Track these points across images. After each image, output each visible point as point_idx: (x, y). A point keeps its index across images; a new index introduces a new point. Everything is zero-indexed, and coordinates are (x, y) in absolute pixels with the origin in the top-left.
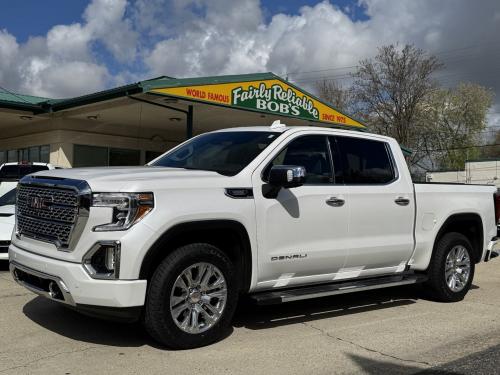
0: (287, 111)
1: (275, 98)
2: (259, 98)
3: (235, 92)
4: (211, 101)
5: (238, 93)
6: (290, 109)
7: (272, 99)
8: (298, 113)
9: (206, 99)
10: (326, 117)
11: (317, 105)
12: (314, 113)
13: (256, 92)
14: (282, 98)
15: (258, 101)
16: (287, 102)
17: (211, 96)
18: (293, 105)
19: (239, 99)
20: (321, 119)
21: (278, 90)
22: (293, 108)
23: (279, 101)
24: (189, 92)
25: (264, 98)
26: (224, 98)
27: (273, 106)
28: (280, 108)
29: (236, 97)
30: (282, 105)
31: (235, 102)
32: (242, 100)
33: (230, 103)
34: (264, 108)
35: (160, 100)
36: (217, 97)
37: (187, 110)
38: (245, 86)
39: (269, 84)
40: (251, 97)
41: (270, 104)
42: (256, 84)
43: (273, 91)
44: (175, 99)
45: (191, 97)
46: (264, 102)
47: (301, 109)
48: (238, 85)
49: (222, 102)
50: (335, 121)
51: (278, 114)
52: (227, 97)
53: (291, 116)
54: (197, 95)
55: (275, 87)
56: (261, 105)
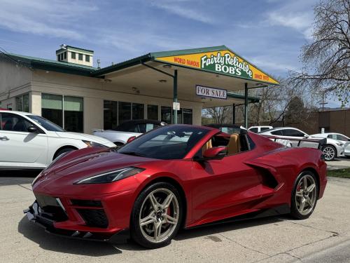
0: (234, 73)
1: (227, 63)
2: (217, 63)
3: (203, 59)
4: (189, 66)
5: (205, 59)
6: (235, 71)
7: (225, 64)
8: (240, 73)
9: (186, 65)
10: (257, 76)
11: (251, 68)
12: (250, 73)
13: (215, 59)
14: (230, 63)
15: (217, 65)
16: (233, 66)
17: (188, 62)
18: (237, 68)
19: (205, 64)
20: (254, 78)
21: (228, 57)
22: (237, 70)
23: (229, 65)
24: (176, 60)
25: (220, 64)
26: (196, 64)
27: (225, 69)
28: (230, 70)
29: (203, 62)
30: (230, 68)
31: (203, 67)
33: (200, 67)
34: (220, 70)
35: (160, 67)
36: (192, 63)
37: (174, 75)
38: (209, 55)
39: (223, 53)
40: (212, 63)
41: (223, 67)
42: (215, 54)
43: (225, 57)
44: (170, 65)
45: (177, 63)
46: (220, 66)
47: (242, 71)
48: (204, 54)
49: (195, 67)
50: (262, 80)
51: (228, 75)
52: (198, 63)
53: (235, 76)
54: (180, 61)
55: (226, 55)
56: (218, 68)
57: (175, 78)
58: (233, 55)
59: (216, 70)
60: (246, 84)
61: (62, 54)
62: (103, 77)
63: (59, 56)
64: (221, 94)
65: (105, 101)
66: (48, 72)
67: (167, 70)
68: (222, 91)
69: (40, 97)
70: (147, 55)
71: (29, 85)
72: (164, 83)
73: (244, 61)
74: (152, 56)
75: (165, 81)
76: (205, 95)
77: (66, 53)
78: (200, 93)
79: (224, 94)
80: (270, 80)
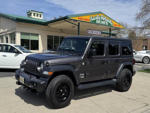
0: (105, 24)
1: (101, 19)
2: (97, 19)
3: (91, 18)
5: (92, 18)
6: (105, 23)
7: (101, 20)
8: (107, 24)
9: (83, 20)
10: (115, 25)
11: (113, 21)
12: (112, 24)
13: (96, 17)
16: (104, 21)
18: (106, 21)
19: (92, 20)
20: (113, 26)
21: (102, 17)
22: (106, 22)
23: (102, 20)
24: (79, 18)
25: (98, 20)
26: (88, 20)
27: (101, 22)
29: (91, 19)
30: (103, 21)
31: (91, 21)
32: (93, 20)
33: (89, 22)
34: (98, 23)
35: (72, 21)
36: (86, 20)
37: (78, 25)
38: (93, 16)
39: (100, 15)
40: (95, 19)
42: (96, 15)
44: (76, 21)
45: (79, 20)
46: (99, 21)
47: (108, 23)
48: (91, 16)
49: (87, 21)
50: (117, 27)
51: (102, 25)
52: (89, 20)
53: (105, 25)
54: (81, 19)
55: (101, 16)
56: (98, 22)
57: (79, 26)
58: (104, 16)
59: (97, 22)
60: (110, 28)
61: (29, 14)
62: (47, 25)
63: (28, 15)
64: (99, 33)
65: (48, 35)
66: (23, 23)
67: (75, 23)
68: (99, 32)
69: (20, 34)
70: (66, 16)
71: (15, 29)
72: (73, 28)
73: (109, 18)
74: (68, 17)
75: (74, 27)
76: (91, 33)
77: (31, 14)
78: (89, 33)
79: (100, 33)
80: (121, 27)
